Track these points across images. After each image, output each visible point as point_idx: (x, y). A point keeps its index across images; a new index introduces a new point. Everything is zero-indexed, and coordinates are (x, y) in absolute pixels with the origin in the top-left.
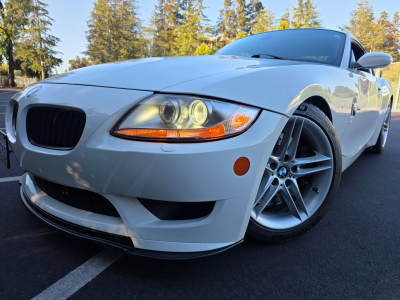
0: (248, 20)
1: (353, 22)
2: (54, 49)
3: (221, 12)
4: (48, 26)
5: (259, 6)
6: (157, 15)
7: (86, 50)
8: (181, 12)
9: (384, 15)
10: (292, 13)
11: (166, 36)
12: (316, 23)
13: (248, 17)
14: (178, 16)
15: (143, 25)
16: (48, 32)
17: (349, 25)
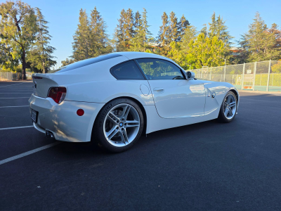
0: (179, 32)
1: (251, 32)
2: (51, 55)
3: (161, 28)
4: (48, 40)
5: (187, 23)
6: (118, 31)
7: (72, 54)
8: (134, 29)
9: (275, 26)
10: (208, 27)
11: (124, 45)
12: (225, 33)
13: (179, 30)
14: (132, 31)
15: (109, 38)
16: (48, 44)
17: (248, 33)
